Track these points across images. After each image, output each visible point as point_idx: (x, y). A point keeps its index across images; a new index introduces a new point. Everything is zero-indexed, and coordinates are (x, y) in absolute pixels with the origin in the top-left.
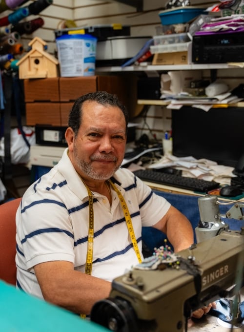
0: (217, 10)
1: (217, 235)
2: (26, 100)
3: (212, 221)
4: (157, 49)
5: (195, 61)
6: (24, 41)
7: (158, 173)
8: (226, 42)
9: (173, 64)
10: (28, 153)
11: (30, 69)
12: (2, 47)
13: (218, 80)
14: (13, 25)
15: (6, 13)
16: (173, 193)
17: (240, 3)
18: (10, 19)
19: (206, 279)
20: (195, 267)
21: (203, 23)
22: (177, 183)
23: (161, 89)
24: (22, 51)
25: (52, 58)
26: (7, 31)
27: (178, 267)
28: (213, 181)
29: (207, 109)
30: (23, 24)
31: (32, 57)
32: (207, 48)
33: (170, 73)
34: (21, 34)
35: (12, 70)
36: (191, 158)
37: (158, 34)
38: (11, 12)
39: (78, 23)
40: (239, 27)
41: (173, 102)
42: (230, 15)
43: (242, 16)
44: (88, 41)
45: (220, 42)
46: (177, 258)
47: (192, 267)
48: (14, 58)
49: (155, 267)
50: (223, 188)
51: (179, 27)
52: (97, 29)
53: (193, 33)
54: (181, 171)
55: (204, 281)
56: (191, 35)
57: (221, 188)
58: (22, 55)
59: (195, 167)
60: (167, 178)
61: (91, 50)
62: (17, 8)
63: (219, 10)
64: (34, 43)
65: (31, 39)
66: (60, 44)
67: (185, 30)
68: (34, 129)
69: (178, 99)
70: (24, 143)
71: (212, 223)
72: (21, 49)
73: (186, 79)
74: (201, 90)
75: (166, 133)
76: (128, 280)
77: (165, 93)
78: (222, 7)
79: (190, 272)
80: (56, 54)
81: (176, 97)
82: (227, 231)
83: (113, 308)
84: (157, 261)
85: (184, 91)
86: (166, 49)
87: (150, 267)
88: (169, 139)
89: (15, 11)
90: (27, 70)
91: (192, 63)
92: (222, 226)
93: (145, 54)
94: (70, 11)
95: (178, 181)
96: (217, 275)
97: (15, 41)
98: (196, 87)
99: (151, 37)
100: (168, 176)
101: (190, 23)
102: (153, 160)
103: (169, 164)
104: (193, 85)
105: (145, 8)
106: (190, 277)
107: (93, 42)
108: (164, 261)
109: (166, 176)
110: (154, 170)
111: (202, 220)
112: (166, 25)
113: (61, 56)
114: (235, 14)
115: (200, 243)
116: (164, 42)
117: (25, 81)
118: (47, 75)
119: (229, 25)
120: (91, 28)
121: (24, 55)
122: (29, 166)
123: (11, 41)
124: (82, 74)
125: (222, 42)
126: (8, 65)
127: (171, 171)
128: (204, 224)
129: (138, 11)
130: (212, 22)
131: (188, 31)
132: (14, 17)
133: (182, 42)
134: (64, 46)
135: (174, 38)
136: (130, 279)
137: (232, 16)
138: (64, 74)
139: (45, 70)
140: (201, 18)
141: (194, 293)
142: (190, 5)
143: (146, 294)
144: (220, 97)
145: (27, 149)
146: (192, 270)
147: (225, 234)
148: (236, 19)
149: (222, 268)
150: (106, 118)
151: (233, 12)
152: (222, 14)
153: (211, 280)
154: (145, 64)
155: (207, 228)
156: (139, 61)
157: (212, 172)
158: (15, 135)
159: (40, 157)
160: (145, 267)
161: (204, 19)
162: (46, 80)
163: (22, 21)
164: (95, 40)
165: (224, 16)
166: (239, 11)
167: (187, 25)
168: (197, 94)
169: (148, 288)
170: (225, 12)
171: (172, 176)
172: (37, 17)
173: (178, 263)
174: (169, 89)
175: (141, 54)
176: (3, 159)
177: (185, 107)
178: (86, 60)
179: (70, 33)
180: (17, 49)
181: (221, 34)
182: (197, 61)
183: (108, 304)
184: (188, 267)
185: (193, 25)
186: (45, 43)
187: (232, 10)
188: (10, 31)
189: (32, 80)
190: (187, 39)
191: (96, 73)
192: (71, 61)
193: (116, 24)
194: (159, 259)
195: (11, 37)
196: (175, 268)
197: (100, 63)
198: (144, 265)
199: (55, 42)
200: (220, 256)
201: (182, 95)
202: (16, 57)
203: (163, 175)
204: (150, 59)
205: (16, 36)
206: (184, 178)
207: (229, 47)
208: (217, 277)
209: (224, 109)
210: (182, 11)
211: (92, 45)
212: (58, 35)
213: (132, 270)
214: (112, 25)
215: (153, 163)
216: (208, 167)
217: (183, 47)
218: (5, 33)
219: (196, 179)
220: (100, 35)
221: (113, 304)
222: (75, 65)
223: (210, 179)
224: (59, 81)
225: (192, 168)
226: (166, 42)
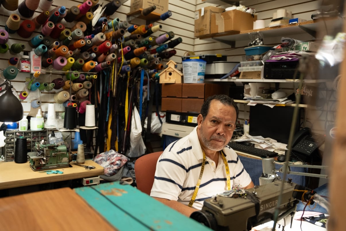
0: (280, 48)
1: (273, 182)
2: (162, 96)
3: (270, 173)
4: (242, 69)
5: (265, 77)
6: (164, 62)
7: (239, 145)
8: (285, 66)
9: (252, 79)
10: (161, 127)
11: (166, 78)
12: (151, 65)
13: (280, 90)
14: (159, 53)
15: (155, 47)
16: (248, 157)
17: (294, 44)
18: (157, 50)
19: (263, 207)
20: (256, 198)
21: (271, 55)
22: (251, 151)
23: (244, 94)
24: (162, 68)
25: (179, 72)
26: (155, 56)
27: (245, 197)
28: (274, 152)
29: (272, 106)
30: (164, 53)
31: (168, 71)
32: (273, 70)
33: (250, 84)
34: (163, 59)
35: (156, 78)
36: (260, 137)
37: (243, 61)
38: (158, 46)
39: (196, 53)
40: (293, 58)
41: (251, 101)
42: (288, 51)
43: (295, 52)
44: (201, 63)
45: (281, 66)
46: (245, 192)
47: (255, 198)
48: (157, 72)
49: (231, 195)
50: (280, 156)
51: (256, 57)
52: (207, 56)
53: (265, 61)
54: (254, 144)
55: (262, 208)
56: (264, 62)
57: (278, 157)
58: (162, 70)
59: (263, 142)
60: (245, 148)
61: (203, 68)
62: (162, 44)
63: (281, 48)
64: (169, 63)
65: (168, 61)
66: (184, 64)
67: (260, 59)
68: (165, 113)
69: (254, 100)
70: (159, 121)
71: (270, 174)
72: (162, 67)
73: (260, 88)
74: (269, 95)
75: (246, 121)
76: (213, 201)
77: (246, 96)
78: (282, 46)
79: (253, 201)
80: (181, 70)
81: (253, 99)
82: (279, 180)
83: (204, 216)
84: (233, 192)
85: (258, 95)
86: (248, 69)
87: (228, 195)
88: (248, 124)
89: (160, 46)
90: (164, 79)
91: (264, 78)
92: (276, 177)
93: (235, 72)
94: (192, 46)
95: (251, 150)
96: (270, 205)
97: (159, 62)
98: (265, 93)
99: (239, 63)
100: (245, 147)
101: (263, 55)
102: (237, 137)
103: (246, 140)
104: (264, 92)
105: (236, 46)
106: (252, 204)
107: (204, 64)
108: (237, 193)
109: (244, 147)
110: (237, 142)
111: (264, 172)
112: (249, 56)
113: (185, 71)
114: (291, 50)
115: (261, 186)
116: (247, 65)
117: (163, 84)
118: (175, 82)
119: (286, 57)
120: (203, 56)
121: (163, 70)
122: (161, 135)
123: (156, 62)
124: (196, 82)
125: (282, 66)
126: (154, 75)
127: (248, 144)
128: (265, 175)
129: (232, 48)
130: (277, 54)
131: (262, 60)
132: (159, 49)
133: (258, 66)
134: (187, 66)
135: (253, 63)
136: (215, 201)
137: (289, 51)
138: (186, 82)
139: (175, 79)
140: (270, 52)
141: (255, 215)
142: (263, 45)
143: (223, 210)
144: (280, 100)
145: (160, 125)
146: (254, 200)
147: (277, 182)
148: (291, 53)
149: (274, 201)
150: (224, 112)
151: (290, 49)
152: (283, 50)
153: (266, 208)
154: (235, 78)
155: (267, 177)
156: (232, 76)
157: (273, 146)
158: (155, 117)
159: (168, 130)
160: (225, 195)
161: (272, 53)
162: (175, 84)
163: (163, 51)
164: (205, 63)
165: (284, 51)
166: (293, 49)
167: (261, 56)
168: (266, 97)
169: (226, 207)
170: (285, 49)
171: (248, 147)
172: (172, 49)
173: (246, 195)
174: (249, 94)
175: (233, 72)
176: (146, 130)
177: (258, 105)
178: (199, 74)
179: (191, 58)
180: (160, 66)
181: (282, 62)
182: (267, 77)
183: (201, 214)
184: (252, 198)
185: (265, 56)
186: (176, 64)
187: (289, 48)
188: (156, 57)
189: (167, 84)
190: (261, 64)
191: (204, 82)
192: (190, 74)
193: (218, 54)
194: (234, 191)
195: (157, 60)
196: (244, 198)
197: (207, 76)
198: (224, 194)
199: (181, 63)
200: (273, 194)
201: (257, 97)
202: (158, 71)
203: (242, 146)
204: (238, 75)
205: (160, 59)
206: (255, 148)
207: (287, 70)
208: (270, 206)
209: (283, 107)
210: (258, 48)
211: (204, 65)
212: (184, 59)
213: (217, 196)
214: (216, 55)
215: (237, 139)
216: (271, 143)
217: (258, 68)
218: (154, 58)
219: (263, 150)
220: (209, 60)
221: (204, 214)
222: (192, 76)
223: (272, 150)
224: (182, 85)
225: (261, 143)
226: (248, 66)
